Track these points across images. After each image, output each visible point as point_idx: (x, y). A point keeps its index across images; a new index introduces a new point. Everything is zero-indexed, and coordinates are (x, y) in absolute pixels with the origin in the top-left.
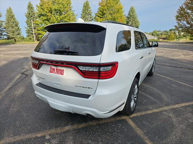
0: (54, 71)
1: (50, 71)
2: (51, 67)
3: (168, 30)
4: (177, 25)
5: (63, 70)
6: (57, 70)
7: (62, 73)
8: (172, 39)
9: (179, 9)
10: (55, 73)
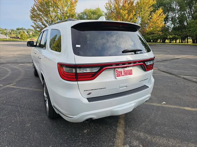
0: (121, 73)
1: (117, 75)
2: (116, 70)
3: (15, 29)
4: (33, 25)
5: (131, 70)
6: (124, 72)
7: (130, 73)
8: (25, 38)
9: (31, 10)
10: (123, 75)
